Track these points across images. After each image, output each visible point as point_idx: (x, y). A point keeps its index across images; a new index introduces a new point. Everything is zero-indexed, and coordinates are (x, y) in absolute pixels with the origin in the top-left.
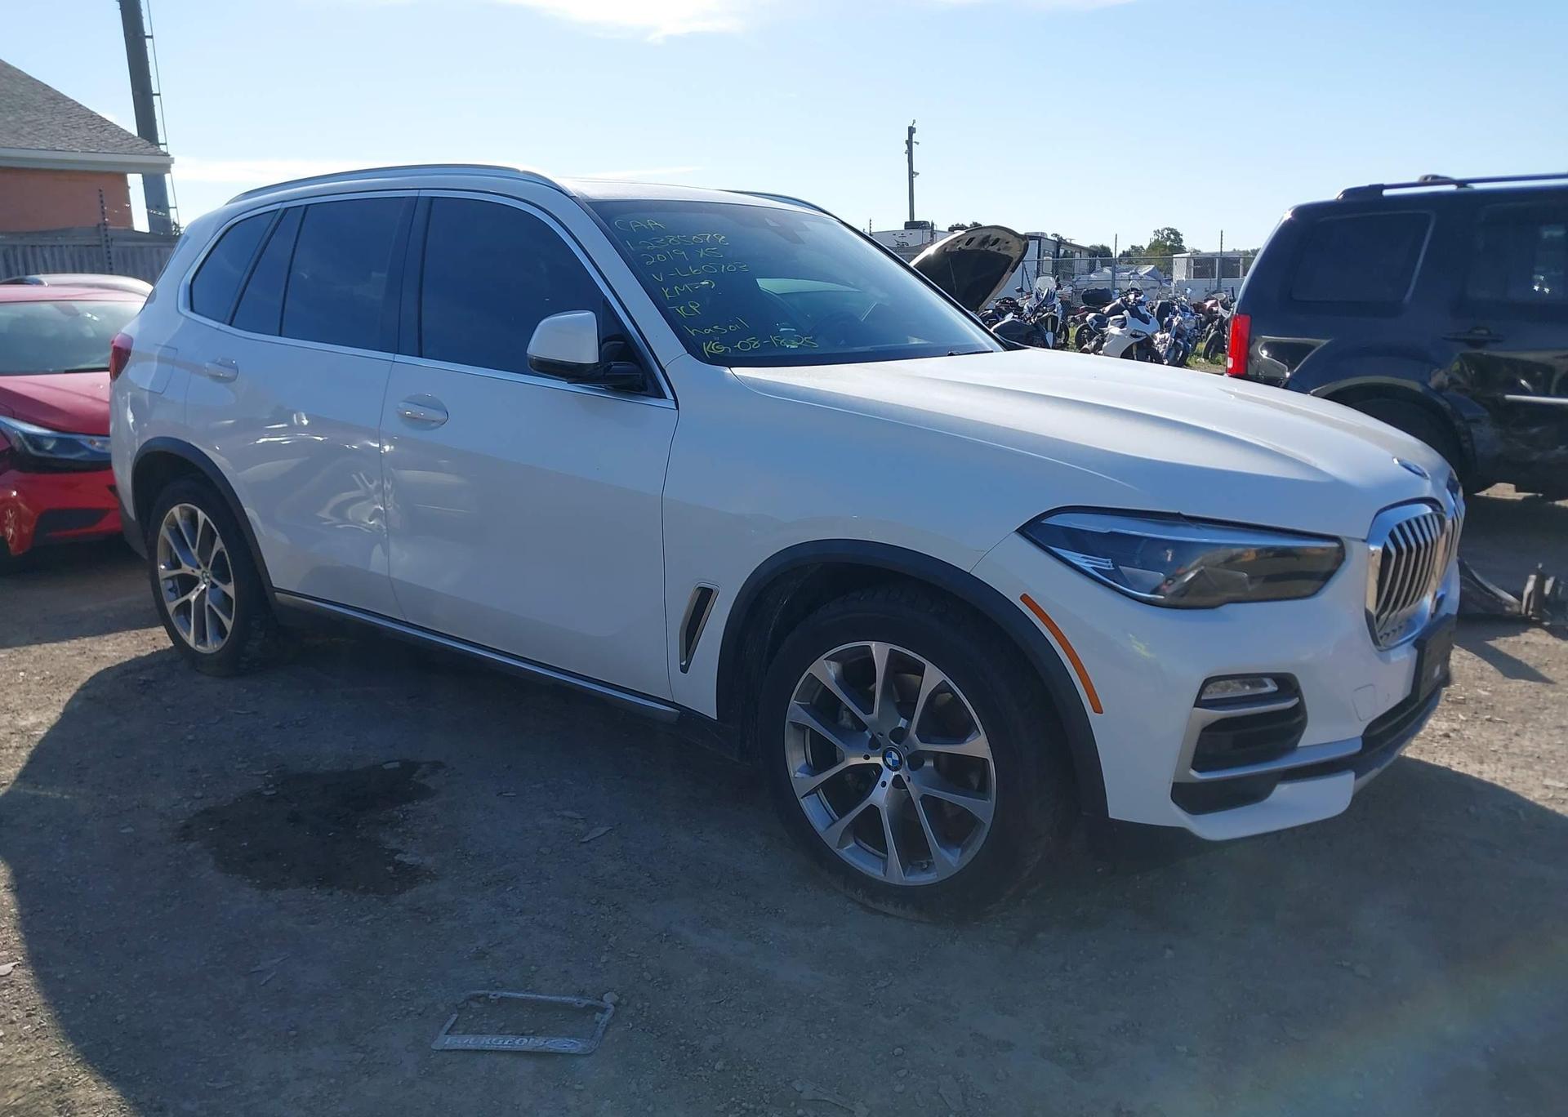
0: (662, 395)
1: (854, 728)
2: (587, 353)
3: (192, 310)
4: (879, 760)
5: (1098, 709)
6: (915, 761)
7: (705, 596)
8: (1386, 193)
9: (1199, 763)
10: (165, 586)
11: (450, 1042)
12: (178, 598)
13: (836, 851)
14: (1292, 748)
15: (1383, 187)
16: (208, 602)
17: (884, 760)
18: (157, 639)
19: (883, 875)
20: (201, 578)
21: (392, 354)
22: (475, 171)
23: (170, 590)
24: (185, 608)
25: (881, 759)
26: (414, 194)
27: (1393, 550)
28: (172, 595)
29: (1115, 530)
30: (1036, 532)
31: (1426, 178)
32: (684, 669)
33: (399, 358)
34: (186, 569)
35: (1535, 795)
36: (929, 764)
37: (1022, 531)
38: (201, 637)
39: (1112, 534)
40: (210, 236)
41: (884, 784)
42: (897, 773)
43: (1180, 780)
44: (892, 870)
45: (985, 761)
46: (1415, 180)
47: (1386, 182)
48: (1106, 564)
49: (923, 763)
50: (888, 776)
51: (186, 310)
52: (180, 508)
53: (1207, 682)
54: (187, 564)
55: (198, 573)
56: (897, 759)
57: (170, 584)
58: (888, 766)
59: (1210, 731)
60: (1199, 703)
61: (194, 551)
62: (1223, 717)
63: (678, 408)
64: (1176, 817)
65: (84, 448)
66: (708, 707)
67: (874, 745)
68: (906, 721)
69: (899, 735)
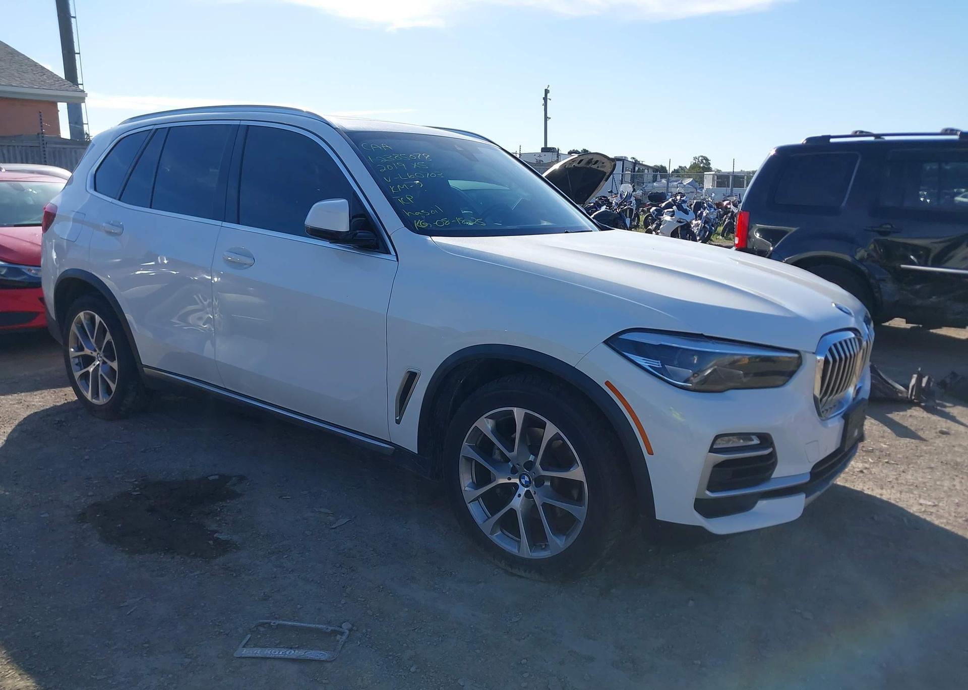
0: (388, 252)
1: (502, 460)
2: (343, 225)
3: (95, 190)
4: (517, 481)
5: (651, 453)
6: (539, 482)
7: (412, 377)
8: (832, 140)
9: (710, 488)
10: (74, 362)
11: (246, 652)
12: (81, 370)
13: (489, 536)
14: (767, 479)
15: (830, 137)
16: (100, 372)
17: (520, 481)
18: (68, 395)
19: (518, 552)
20: (96, 357)
21: (221, 222)
22: (277, 110)
23: (77, 364)
24: (85, 376)
25: (518, 480)
26: (237, 123)
27: (831, 359)
28: (78, 368)
29: (663, 343)
30: (616, 343)
31: (856, 132)
32: (398, 422)
33: (225, 224)
34: (87, 351)
35: (914, 509)
36: (547, 483)
37: (606, 342)
38: (96, 394)
39: (661, 345)
40: (107, 146)
41: (519, 496)
42: (528, 489)
43: (698, 497)
44: (524, 549)
45: (581, 482)
46: (850, 133)
47: (832, 134)
48: (657, 364)
49: (544, 483)
50: (522, 490)
51: (92, 190)
52: (84, 313)
53: (717, 437)
54: (88, 348)
55: (94, 354)
56: (528, 480)
57: (77, 361)
58: (522, 485)
59: (719, 466)
60: (712, 450)
61: (93, 341)
62: (725, 459)
63: (398, 261)
64: (696, 519)
65: (24, 274)
66: (411, 443)
67: (514, 471)
68: (534, 457)
69: (530, 465)
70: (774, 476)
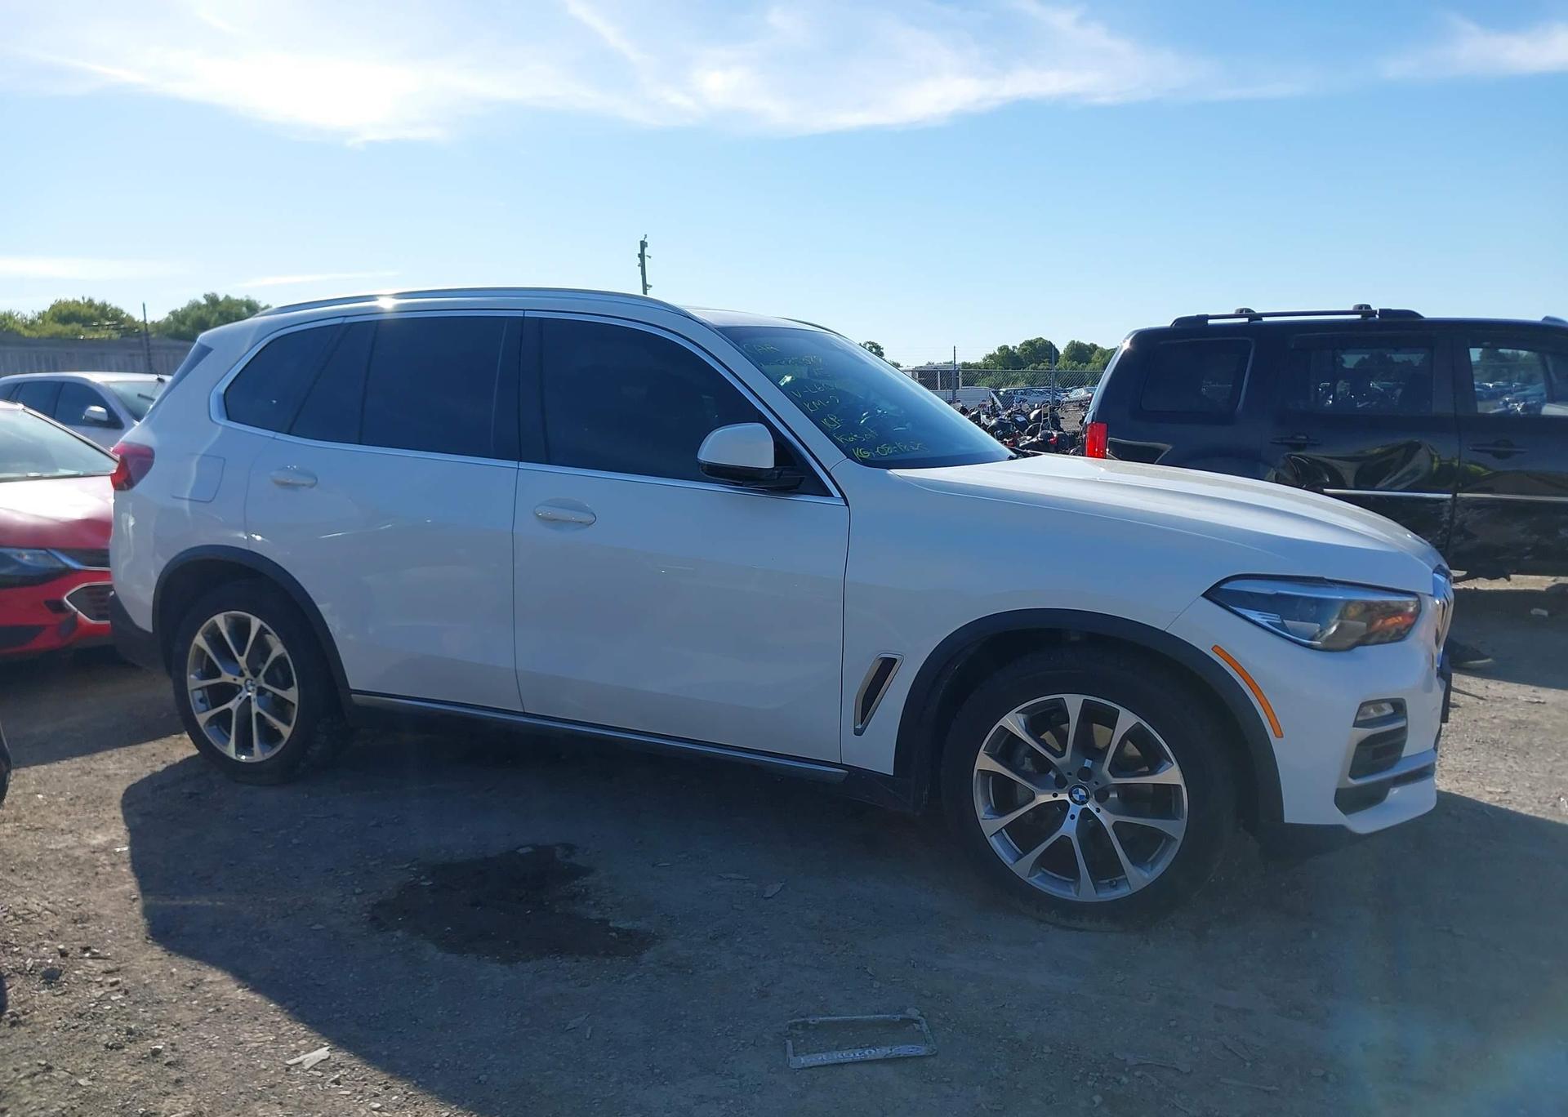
0: (829, 494)
1: (1036, 771)
2: (764, 457)
3: (229, 418)
4: (1066, 797)
5: (1280, 735)
6: (1101, 796)
7: (887, 666)
8: (1210, 322)
9: (1353, 775)
10: (195, 696)
11: (804, 1060)
12: (208, 710)
13: (1027, 880)
14: (1398, 759)
15: (1208, 317)
16: (255, 708)
17: (1070, 796)
18: (181, 748)
19: (1075, 896)
20: (243, 686)
21: (516, 462)
23: (201, 701)
24: (223, 720)
25: (1067, 795)
26: (520, 314)
28: (202, 706)
29: (1280, 591)
30: (1216, 594)
32: (858, 733)
33: (523, 465)
34: (227, 677)
36: (1114, 796)
37: (1203, 595)
38: (244, 745)
39: (1277, 595)
40: (246, 349)
41: (1073, 817)
42: (1084, 806)
43: (1341, 787)
44: (1085, 891)
45: (1178, 787)
46: (1233, 312)
47: (1210, 314)
48: (1276, 619)
49: (1108, 796)
50: (1075, 810)
51: (223, 420)
52: (225, 616)
53: (1363, 705)
54: (228, 672)
55: (240, 681)
56: (1085, 794)
57: (199, 695)
58: (1075, 801)
59: (1364, 744)
60: (1356, 724)
61: (242, 660)
62: (1370, 734)
63: (847, 505)
64: (1336, 817)
66: (885, 763)
67: (1060, 783)
68: (1091, 762)
69: (1086, 774)
70: (1404, 755)
